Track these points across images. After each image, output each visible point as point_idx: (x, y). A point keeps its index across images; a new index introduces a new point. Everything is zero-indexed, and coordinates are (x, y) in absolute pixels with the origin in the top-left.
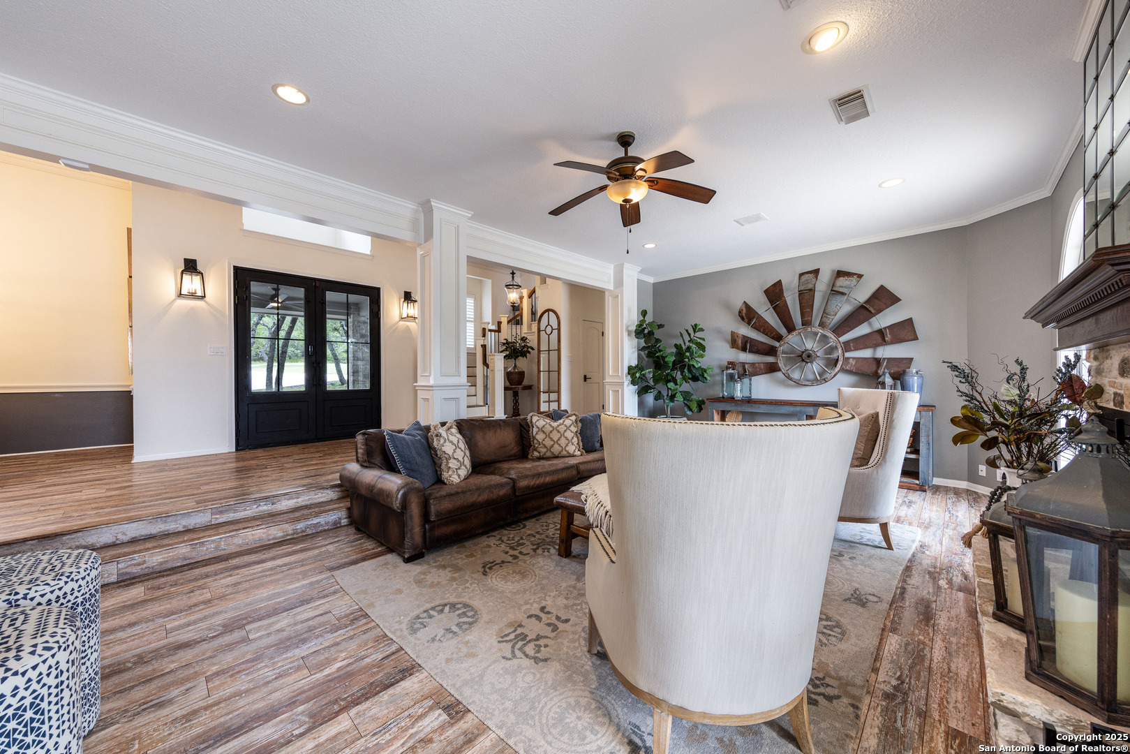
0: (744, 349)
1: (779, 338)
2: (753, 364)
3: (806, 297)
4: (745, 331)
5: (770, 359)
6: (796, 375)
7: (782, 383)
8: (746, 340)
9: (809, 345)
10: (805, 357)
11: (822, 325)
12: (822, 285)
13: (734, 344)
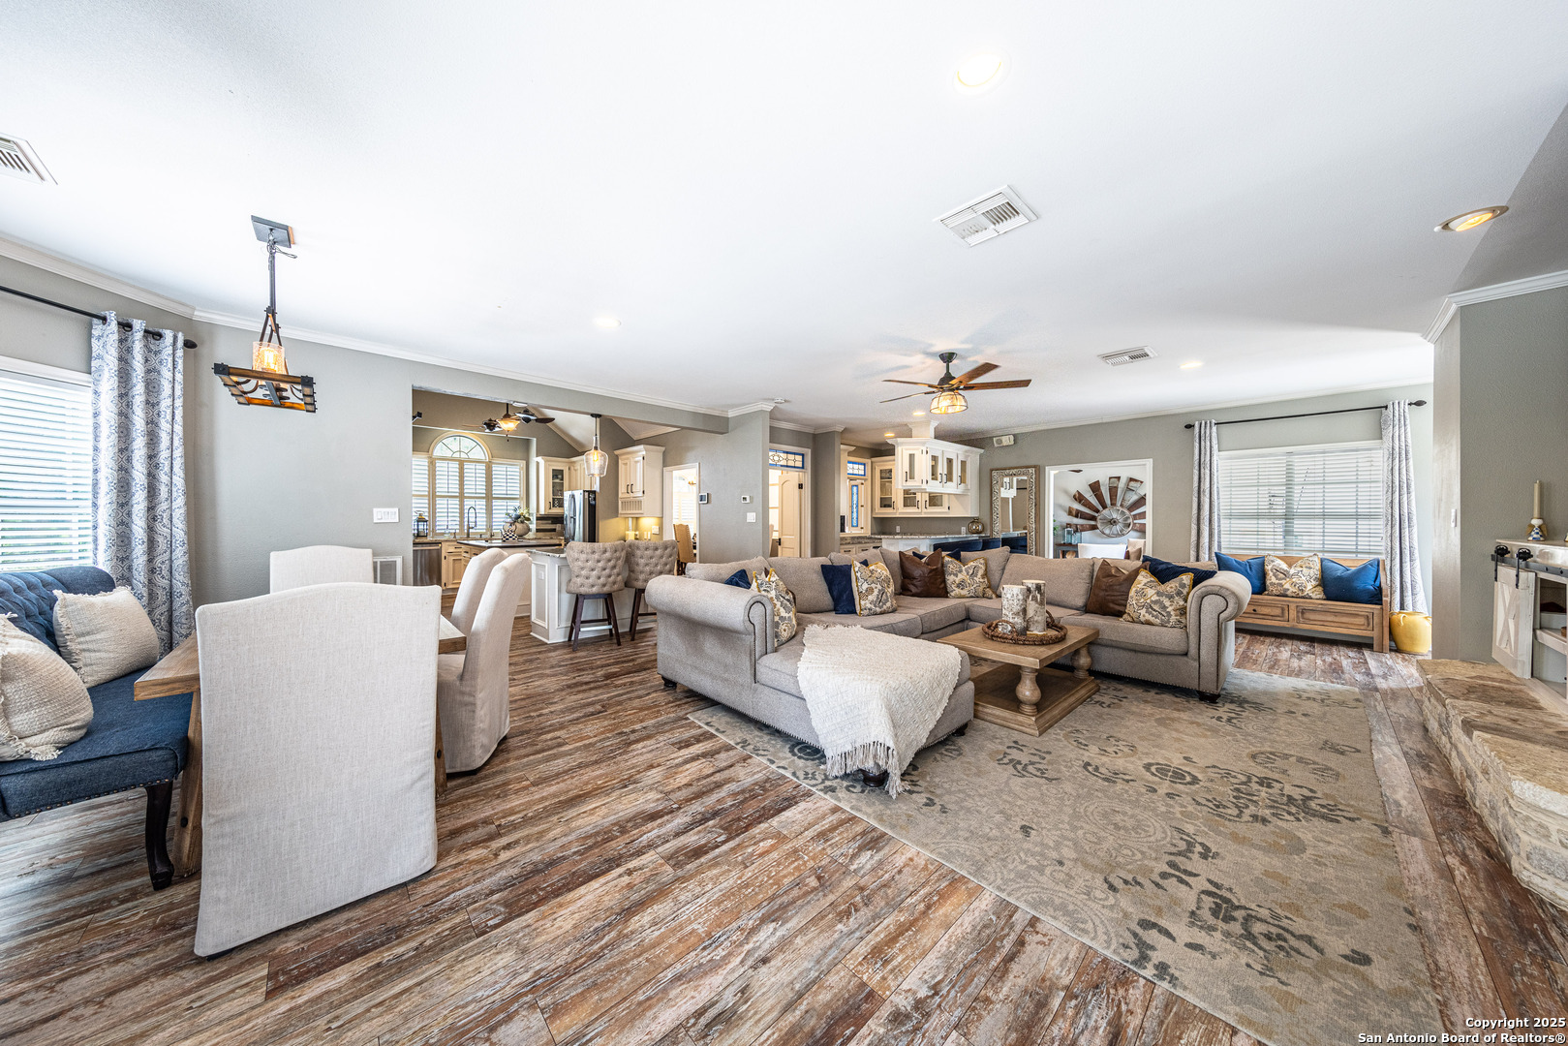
0: (1077, 516)
1: (1098, 511)
2: (1082, 525)
3: (1113, 491)
4: (1077, 506)
5: (1093, 523)
6: (1107, 531)
7: (1099, 536)
8: (1078, 512)
9: (1115, 516)
10: (1113, 522)
11: (1121, 505)
12: (1122, 485)
13: (1070, 513)
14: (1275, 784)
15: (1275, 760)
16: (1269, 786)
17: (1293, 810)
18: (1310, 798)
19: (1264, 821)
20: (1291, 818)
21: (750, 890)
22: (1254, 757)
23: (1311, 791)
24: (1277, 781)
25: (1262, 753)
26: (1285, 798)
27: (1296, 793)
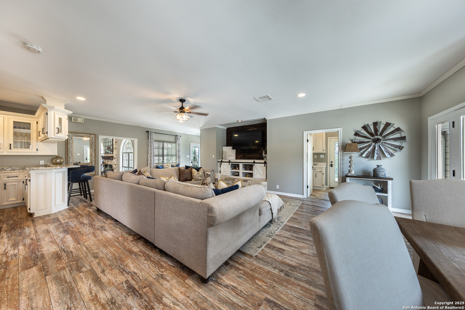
21: (276, 279)
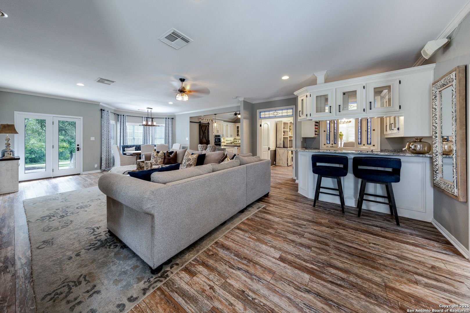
14: (60, 217)
15: (65, 224)
16: (61, 216)
17: (52, 215)
18: (49, 219)
19: (57, 210)
20: (52, 213)
22: (71, 221)
23: (50, 221)
24: (60, 218)
25: (70, 224)
26: (55, 215)
27: (53, 218)
